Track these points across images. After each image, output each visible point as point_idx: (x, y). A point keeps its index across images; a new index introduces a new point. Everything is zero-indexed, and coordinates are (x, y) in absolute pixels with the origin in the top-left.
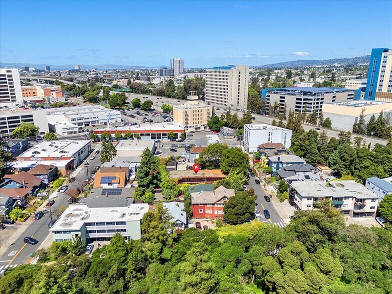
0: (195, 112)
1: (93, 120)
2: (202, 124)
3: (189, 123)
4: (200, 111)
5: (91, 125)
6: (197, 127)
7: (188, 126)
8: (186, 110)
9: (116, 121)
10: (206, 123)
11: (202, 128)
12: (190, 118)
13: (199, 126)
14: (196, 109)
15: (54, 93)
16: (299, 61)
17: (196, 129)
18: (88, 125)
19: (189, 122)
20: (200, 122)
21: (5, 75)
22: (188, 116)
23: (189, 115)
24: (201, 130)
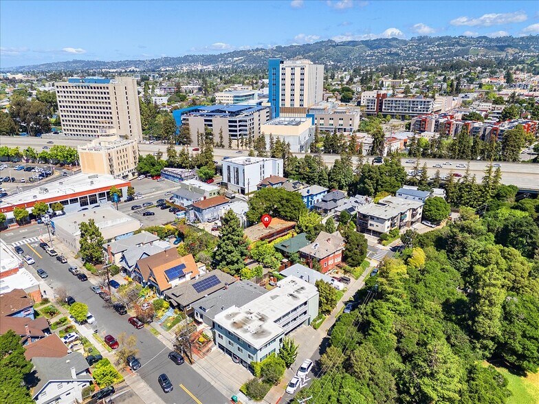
0: (119, 152)
2: (130, 169)
3: (115, 171)
4: (125, 150)
6: (124, 174)
7: (115, 175)
8: (109, 151)
10: (132, 167)
11: (130, 176)
12: (115, 163)
13: (127, 173)
14: (119, 148)
16: (75, 62)
17: (123, 177)
19: (114, 169)
20: (126, 167)
22: (112, 160)
23: (114, 159)
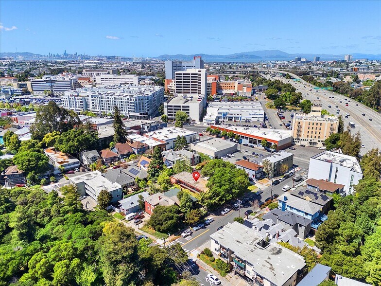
0: (311, 124)
1: (236, 116)
2: (320, 139)
3: (302, 136)
4: (319, 124)
5: (234, 120)
6: (313, 141)
7: (301, 138)
8: (300, 121)
9: (258, 120)
11: (320, 145)
12: (304, 130)
13: (315, 141)
14: (313, 121)
15: (245, 88)
17: (310, 143)
18: (231, 120)
19: (302, 134)
20: (317, 137)
21: (197, 74)
22: (301, 127)
23: (304, 126)
24: (317, 146)
